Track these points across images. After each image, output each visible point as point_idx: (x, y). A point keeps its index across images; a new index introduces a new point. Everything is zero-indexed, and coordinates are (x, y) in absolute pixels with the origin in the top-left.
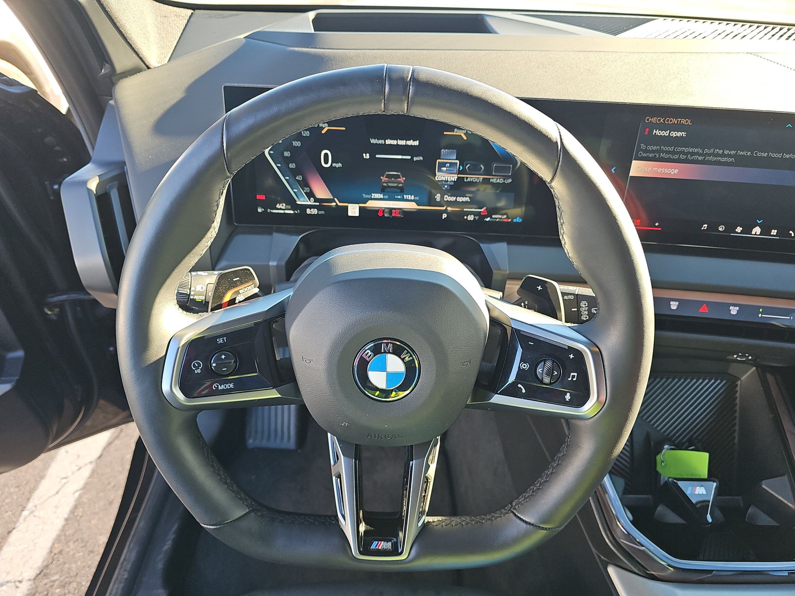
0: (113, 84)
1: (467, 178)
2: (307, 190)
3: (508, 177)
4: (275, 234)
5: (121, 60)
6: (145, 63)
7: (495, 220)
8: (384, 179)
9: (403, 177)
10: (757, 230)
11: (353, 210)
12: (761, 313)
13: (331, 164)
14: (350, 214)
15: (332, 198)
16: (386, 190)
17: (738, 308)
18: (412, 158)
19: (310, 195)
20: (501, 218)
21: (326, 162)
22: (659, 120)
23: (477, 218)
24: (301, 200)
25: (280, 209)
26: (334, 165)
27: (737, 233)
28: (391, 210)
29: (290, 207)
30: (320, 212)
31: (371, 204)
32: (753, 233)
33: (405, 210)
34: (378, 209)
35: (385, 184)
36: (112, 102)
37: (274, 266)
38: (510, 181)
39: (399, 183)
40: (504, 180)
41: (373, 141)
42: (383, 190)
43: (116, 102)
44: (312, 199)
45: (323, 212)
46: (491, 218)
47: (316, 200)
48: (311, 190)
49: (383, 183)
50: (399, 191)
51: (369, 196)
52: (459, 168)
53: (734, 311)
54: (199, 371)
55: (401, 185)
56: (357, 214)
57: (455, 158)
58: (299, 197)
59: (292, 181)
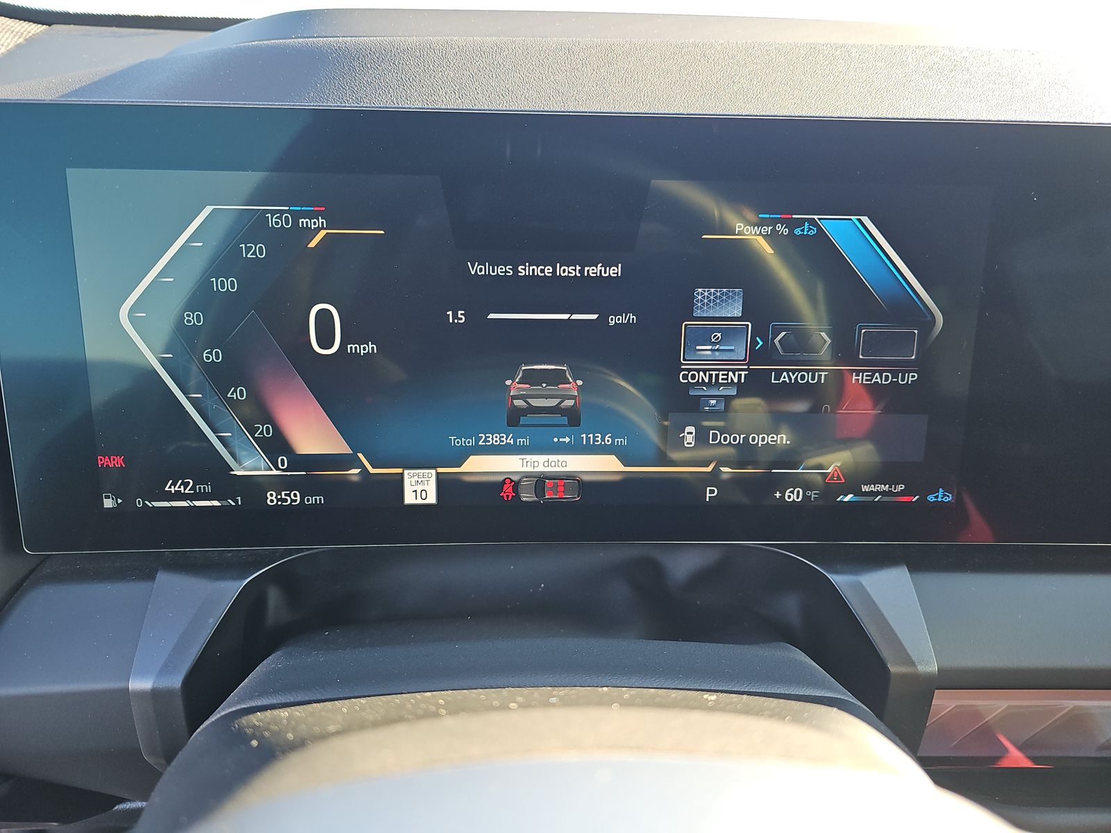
1: (779, 374)
2: (263, 429)
3: (906, 367)
4: (163, 578)
7: (870, 499)
8: (515, 386)
9: (575, 380)
11: (419, 488)
13: (343, 347)
14: (409, 499)
15: (347, 450)
16: (523, 420)
19: (276, 445)
20: (889, 493)
21: (326, 341)
23: (813, 495)
24: (247, 463)
25: (179, 496)
26: (351, 347)
28: (540, 481)
29: (209, 489)
30: (311, 500)
31: (478, 465)
33: (585, 478)
34: (501, 478)
35: (518, 403)
37: (141, 695)
38: (912, 377)
39: (564, 398)
40: (895, 375)
41: (476, 269)
42: (514, 419)
44: (283, 460)
45: (320, 499)
46: (858, 493)
47: (299, 461)
48: (275, 429)
49: (514, 397)
50: (565, 420)
51: (471, 442)
52: (754, 342)
55: (569, 403)
56: (432, 499)
57: (738, 312)
58: (237, 451)
59: (213, 404)
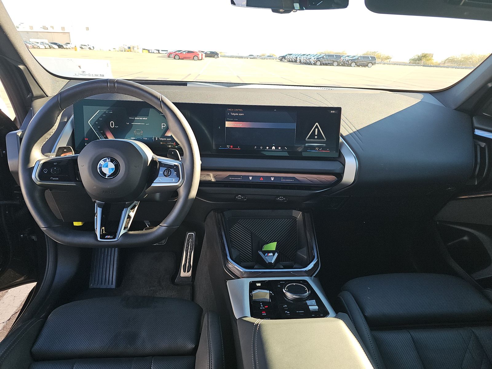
0: (32, 101)
5: (36, 92)
6: (46, 94)
10: (274, 148)
12: (282, 179)
13: (114, 126)
16: (136, 136)
17: (274, 178)
18: (145, 124)
21: (112, 126)
22: (232, 110)
27: (267, 149)
32: (273, 149)
35: (135, 134)
36: (31, 109)
39: (141, 133)
41: (130, 118)
43: (33, 108)
48: (106, 136)
53: (272, 179)
54: (46, 172)
58: (101, 138)
59: (99, 133)
